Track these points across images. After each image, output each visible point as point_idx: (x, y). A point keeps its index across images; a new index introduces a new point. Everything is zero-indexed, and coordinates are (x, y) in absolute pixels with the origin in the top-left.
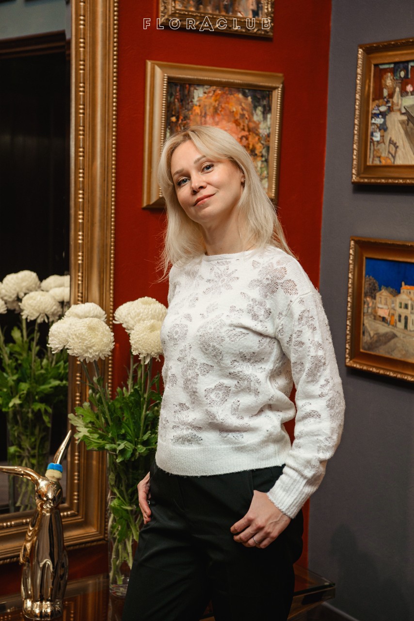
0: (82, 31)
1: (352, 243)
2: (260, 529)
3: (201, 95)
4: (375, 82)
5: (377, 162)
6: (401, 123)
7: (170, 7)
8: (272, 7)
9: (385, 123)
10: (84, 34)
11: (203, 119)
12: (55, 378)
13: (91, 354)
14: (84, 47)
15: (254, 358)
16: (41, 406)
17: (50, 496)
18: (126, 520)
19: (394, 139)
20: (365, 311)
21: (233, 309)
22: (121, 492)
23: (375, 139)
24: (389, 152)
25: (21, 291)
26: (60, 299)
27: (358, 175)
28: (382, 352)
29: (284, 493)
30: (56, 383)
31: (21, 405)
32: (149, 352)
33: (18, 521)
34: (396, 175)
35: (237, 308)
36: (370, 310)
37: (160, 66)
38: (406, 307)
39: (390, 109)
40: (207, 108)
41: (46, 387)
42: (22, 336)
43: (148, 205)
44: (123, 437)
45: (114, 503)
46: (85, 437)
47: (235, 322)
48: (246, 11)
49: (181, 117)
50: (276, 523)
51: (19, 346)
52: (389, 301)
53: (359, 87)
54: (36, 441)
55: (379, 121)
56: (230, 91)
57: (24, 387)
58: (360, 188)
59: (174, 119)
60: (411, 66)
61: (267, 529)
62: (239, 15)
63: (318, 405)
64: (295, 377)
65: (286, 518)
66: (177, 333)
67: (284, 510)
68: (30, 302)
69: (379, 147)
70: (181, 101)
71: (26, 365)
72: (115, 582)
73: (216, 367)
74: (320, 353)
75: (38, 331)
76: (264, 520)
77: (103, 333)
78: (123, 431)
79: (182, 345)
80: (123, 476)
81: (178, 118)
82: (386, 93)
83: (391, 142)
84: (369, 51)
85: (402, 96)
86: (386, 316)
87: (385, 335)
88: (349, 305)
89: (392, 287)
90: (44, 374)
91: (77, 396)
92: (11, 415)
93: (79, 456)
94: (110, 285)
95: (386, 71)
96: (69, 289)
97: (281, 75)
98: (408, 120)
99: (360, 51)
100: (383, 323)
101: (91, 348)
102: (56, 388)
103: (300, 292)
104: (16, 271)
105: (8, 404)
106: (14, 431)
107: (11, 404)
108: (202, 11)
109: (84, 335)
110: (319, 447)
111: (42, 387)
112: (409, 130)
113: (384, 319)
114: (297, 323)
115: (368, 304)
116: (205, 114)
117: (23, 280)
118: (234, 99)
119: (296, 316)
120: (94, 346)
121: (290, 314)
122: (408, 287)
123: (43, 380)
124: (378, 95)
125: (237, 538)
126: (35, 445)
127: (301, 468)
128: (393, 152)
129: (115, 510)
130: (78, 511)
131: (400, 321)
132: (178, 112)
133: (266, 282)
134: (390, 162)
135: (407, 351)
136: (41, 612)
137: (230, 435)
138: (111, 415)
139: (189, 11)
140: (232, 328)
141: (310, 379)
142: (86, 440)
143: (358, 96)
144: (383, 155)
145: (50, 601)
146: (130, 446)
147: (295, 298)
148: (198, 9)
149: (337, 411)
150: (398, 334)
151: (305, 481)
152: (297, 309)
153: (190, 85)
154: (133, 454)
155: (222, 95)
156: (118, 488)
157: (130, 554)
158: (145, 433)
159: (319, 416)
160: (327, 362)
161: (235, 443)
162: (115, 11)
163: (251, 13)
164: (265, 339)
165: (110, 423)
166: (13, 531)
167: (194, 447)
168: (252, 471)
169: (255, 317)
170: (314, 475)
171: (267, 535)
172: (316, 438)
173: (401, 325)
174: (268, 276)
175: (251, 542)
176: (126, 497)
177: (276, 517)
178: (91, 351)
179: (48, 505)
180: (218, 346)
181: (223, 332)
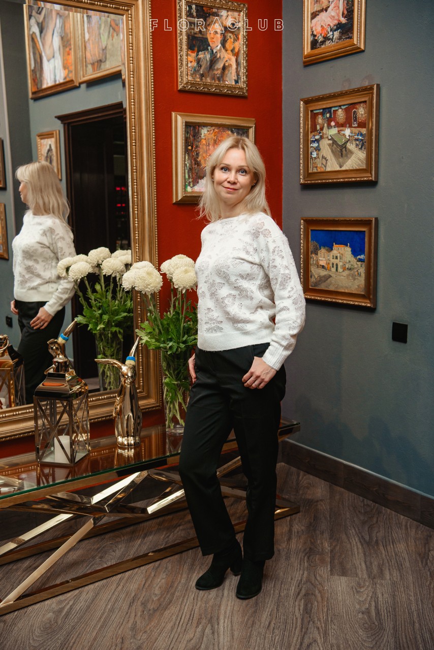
0: (133, 95)
1: (302, 221)
2: (258, 377)
3: (206, 132)
4: (311, 121)
5: (315, 170)
6: (329, 146)
7: (185, 79)
8: (246, 78)
9: (319, 145)
10: (134, 97)
11: (208, 147)
12: (124, 312)
13: (149, 288)
14: (134, 105)
15: (248, 277)
16: (117, 329)
17: (130, 375)
18: (175, 390)
19: (325, 155)
20: (312, 263)
21: (234, 249)
22: (170, 374)
23: (313, 156)
24: (322, 164)
25: (100, 259)
26: (125, 262)
27: (304, 178)
28: (323, 287)
29: (271, 356)
30: (125, 314)
31: (104, 329)
32: (185, 286)
33: (108, 396)
34: (327, 177)
35: (237, 248)
36: (314, 262)
37: (180, 115)
38: (337, 258)
39: (322, 137)
40: (210, 140)
41: (119, 317)
42: (101, 288)
43: (176, 202)
44: (171, 340)
45: (167, 380)
46: (147, 341)
47: (236, 256)
48: (230, 80)
49: (194, 147)
50: (267, 373)
51: (100, 295)
52: (326, 255)
53: (302, 125)
54: (114, 351)
55: (315, 145)
56: (223, 129)
57: (106, 317)
58: (306, 187)
59: (190, 148)
60: (333, 111)
61: (262, 377)
62: (227, 83)
63: (287, 303)
64: (273, 287)
65: (273, 370)
66: (203, 266)
67: (272, 366)
68: (107, 264)
69: (316, 161)
70: (194, 136)
71: (105, 305)
72: (169, 427)
73: (226, 284)
74: (287, 272)
75: (112, 283)
76: (260, 372)
77: (156, 276)
78: (170, 337)
79: (206, 273)
80: (171, 363)
81: (192, 147)
82: (318, 127)
83: (323, 157)
84: (307, 102)
85: (328, 129)
86: (325, 265)
87: (324, 276)
88: (302, 260)
89: (327, 247)
90: (117, 309)
91: (139, 321)
92: (98, 336)
93: (142, 357)
94: (156, 252)
95: (318, 114)
96: (131, 256)
97: (254, 119)
98: (333, 143)
99: (302, 103)
100: (323, 269)
101: (149, 285)
102: (125, 317)
103: (273, 236)
104: (96, 248)
105: (96, 329)
106: (101, 346)
107: (98, 328)
108: (204, 81)
109: (144, 278)
110: (290, 327)
111: (116, 317)
112: (334, 149)
113: (323, 267)
114: (272, 255)
115: (313, 258)
116: (209, 144)
117: (101, 253)
118: (226, 135)
119: (271, 250)
120: (151, 284)
121: (268, 250)
122: (337, 246)
123: (116, 313)
124: (314, 129)
125: (246, 384)
126: (114, 353)
127: (280, 341)
128: (325, 163)
129: (167, 384)
130: (143, 390)
131: (333, 267)
132: (192, 143)
133: (253, 232)
134: (322, 170)
135: (338, 285)
136: (128, 443)
137: (239, 325)
138: (163, 327)
139: (196, 81)
140: (234, 260)
141: (282, 287)
142: (148, 343)
143: (301, 130)
144: (319, 166)
145: (133, 436)
146: (175, 345)
147: (270, 240)
148: (201, 80)
149: (300, 306)
150: (332, 275)
151: (283, 348)
152: (271, 246)
153: (199, 126)
154: (177, 349)
155: (218, 132)
156: (169, 371)
157: (178, 410)
158: (183, 337)
159: (288, 309)
160: (292, 277)
161: (242, 330)
162: (152, 82)
163: (234, 81)
164: (254, 265)
165: (162, 332)
166: (106, 401)
167: (219, 334)
168: (253, 346)
169: (247, 252)
170: (288, 344)
171: (263, 380)
172: (287, 322)
173: (334, 270)
174: (254, 228)
175: (253, 385)
176: (173, 376)
177: (267, 370)
178: (149, 287)
179: (129, 380)
180: (226, 271)
181: (229, 262)
